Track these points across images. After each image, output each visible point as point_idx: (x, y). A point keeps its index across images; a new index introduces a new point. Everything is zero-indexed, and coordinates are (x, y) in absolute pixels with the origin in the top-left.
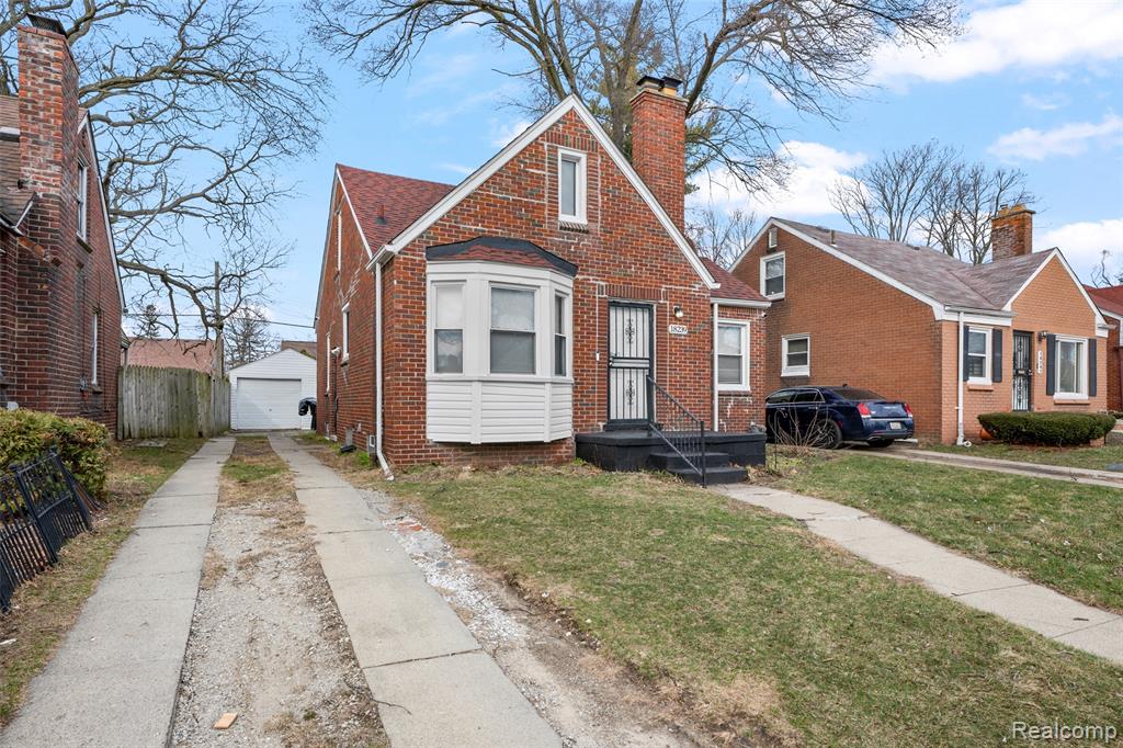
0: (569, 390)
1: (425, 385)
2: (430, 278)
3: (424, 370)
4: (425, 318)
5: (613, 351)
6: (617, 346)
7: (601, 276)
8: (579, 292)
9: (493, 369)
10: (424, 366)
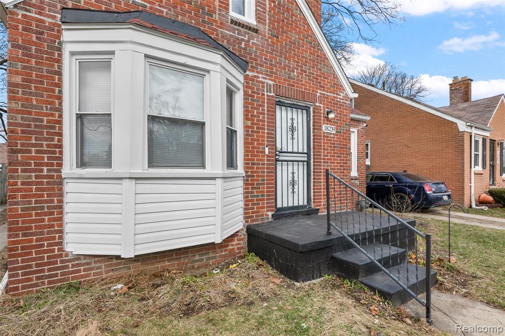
0: (241, 183)
1: (61, 183)
2: (67, 49)
3: (60, 165)
4: (60, 98)
5: (279, 146)
6: (283, 141)
7: (270, 75)
8: (250, 88)
9: (151, 164)
10: (61, 159)
